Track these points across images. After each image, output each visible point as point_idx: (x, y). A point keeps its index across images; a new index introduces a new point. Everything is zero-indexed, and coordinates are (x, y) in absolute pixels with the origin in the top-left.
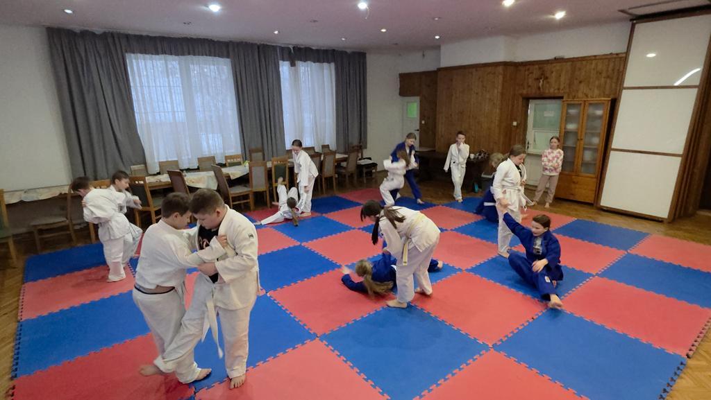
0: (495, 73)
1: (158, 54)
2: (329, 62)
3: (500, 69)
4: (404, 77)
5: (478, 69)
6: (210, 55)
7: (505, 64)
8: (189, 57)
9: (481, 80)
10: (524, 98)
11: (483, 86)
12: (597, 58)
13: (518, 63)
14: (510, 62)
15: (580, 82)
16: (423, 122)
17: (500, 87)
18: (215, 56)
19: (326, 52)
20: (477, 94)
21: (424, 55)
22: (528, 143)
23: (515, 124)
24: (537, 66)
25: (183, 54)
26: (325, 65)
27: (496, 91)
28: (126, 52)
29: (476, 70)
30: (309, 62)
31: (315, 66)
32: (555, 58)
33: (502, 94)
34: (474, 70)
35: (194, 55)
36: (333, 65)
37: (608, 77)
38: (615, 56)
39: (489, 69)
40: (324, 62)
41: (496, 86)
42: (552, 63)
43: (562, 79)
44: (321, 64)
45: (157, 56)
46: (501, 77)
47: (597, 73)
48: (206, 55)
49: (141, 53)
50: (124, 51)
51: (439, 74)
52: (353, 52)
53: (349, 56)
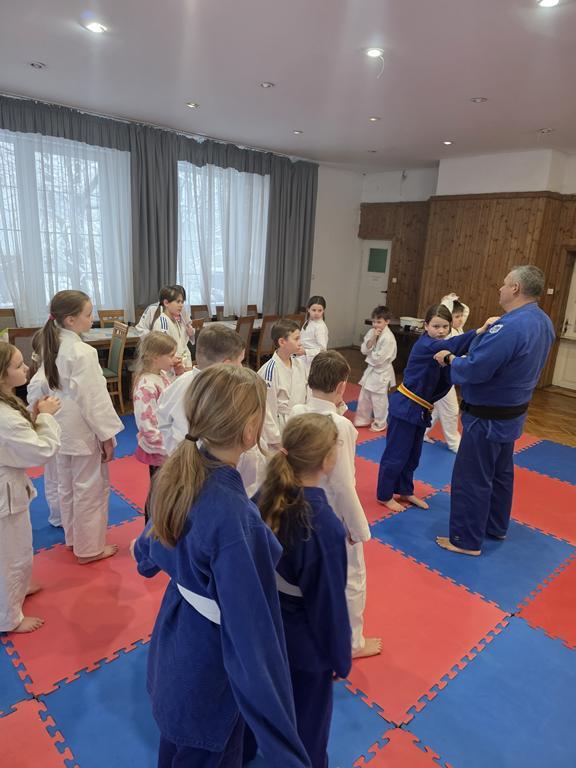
0: (530, 210)
2: (261, 173)
3: (542, 203)
4: (367, 209)
5: (501, 201)
6: (71, 138)
7: (549, 196)
8: (36, 137)
9: (505, 218)
11: (507, 229)
13: (565, 195)
14: (557, 193)
16: (394, 280)
17: (537, 233)
19: (258, 156)
20: (496, 240)
21: (404, 177)
22: (567, 323)
23: (550, 291)
26: (256, 177)
27: (529, 238)
29: (498, 203)
31: (240, 177)
33: (539, 244)
34: (495, 202)
35: (44, 134)
36: (267, 177)
39: (522, 202)
41: (531, 230)
44: (248, 174)
46: (540, 216)
48: (65, 137)
51: (432, 206)
52: (300, 162)
53: (292, 166)
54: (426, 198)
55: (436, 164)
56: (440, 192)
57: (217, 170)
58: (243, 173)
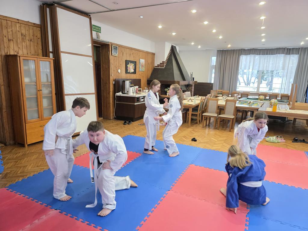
12: (20, 22)
37: (31, 40)
38: (32, 25)
47: (22, 35)
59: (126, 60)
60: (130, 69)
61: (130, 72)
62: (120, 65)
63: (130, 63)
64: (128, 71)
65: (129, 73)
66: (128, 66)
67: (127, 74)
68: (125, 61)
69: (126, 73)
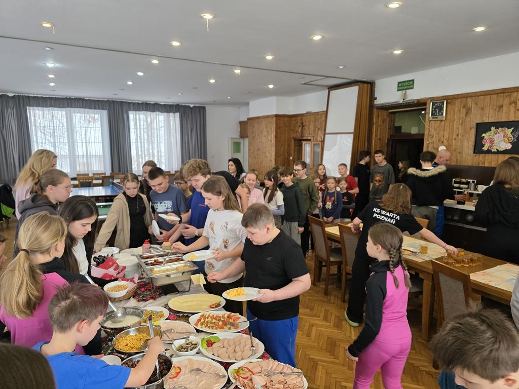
0: (272, 122)
1: (47, 107)
2: (174, 112)
3: (274, 119)
4: (241, 124)
5: (265, 119)
6: (83, 108)
7: (277, 116)
9: (266, 126)
10: (295, 140)
11: (267, 131)
13: (290, 115)
15: (318, 129)
18: (86, 108)
19: (170, 106)
20: (265, 136)
23: (291, 158)
24: (299, 118)
25: (63, 107)
26: (171, 114)
27: (273, 135)
28: (27, 105)
30: (157, 112)
32: (307, 113)
33: (276, 137)
34: (263, 119)
35: (72, 107)
36: (177, 115)
40: (170, 112)
41: (273, 131)
42: (305, 116)
43: (311, 127)
44: (168, 114)
45: (47, 109)
46: (274, 125)
48: (80, 108)
49: (37, 106)
50: (26, 105)
51: (249, 123)
52: (195, 106)
53: (191, 108)
54: (246, 120)
55: (248, 104)
56: (251, 116)
57: (149, 113)
58: (165, 114)
59: (477, 124)
60: (492, 141)
61: (494, 150)
62: (454, 136)
63: (493, 128)
64: (485, 148)
65: (489, 152)
66: (484, 135)
67: (482, 156)
68: (475, 126)
69: (474, 153)
